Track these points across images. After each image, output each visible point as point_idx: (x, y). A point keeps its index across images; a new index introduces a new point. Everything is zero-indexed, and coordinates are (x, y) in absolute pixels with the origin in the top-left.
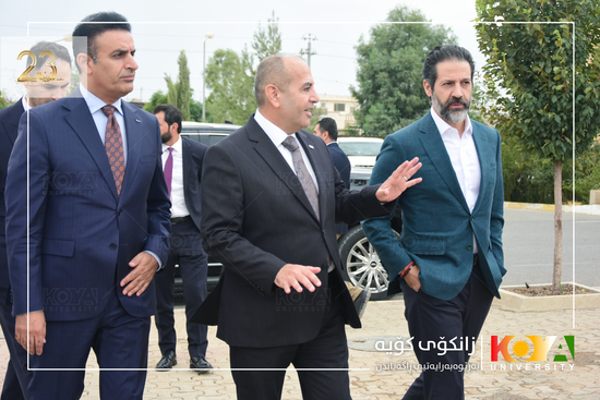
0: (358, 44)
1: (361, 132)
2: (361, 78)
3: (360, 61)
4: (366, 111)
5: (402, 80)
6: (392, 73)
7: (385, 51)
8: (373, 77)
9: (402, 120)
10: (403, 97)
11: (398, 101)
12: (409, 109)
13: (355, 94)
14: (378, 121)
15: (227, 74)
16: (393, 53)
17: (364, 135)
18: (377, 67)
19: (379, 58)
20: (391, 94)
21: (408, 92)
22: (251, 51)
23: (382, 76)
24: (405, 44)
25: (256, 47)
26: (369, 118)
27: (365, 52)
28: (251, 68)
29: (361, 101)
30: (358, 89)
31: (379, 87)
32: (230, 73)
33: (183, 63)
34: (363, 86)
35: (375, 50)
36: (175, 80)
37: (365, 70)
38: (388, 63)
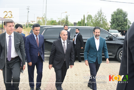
0: (112, 14)
1: (111, 28)
2: (112, 20)
3: (112, 17)
4: (112, 25)
5: (118, 20)
6: (117, 19)
7: (116, 16)
8: (114, 20)
9: (118, 27)
10: (118, 23)
11: (118, 24)
12: (119, 25)
13: (110, 22)
14: (114, 27)
15: (90, 19)
16: (117, 16)
17: (111, 29)
18: (114, 18)
19: (115, 17)
20: (116, 23)
21: (119, 22)
22: (97, 14)
23: (115, 20)
24: (119, 14)
25: (98, 14)
26: (112, 26)
27: (112, 16)
28: (97, 17)
29: (111, 24)
30: (111, 22)
31: (114, 21)
32: (90, 18)
33: (84, 16)
34: (112, 21)
35: (114, 15)
36: (83, 19)
37: (112, 18)
38: (116, 17)
